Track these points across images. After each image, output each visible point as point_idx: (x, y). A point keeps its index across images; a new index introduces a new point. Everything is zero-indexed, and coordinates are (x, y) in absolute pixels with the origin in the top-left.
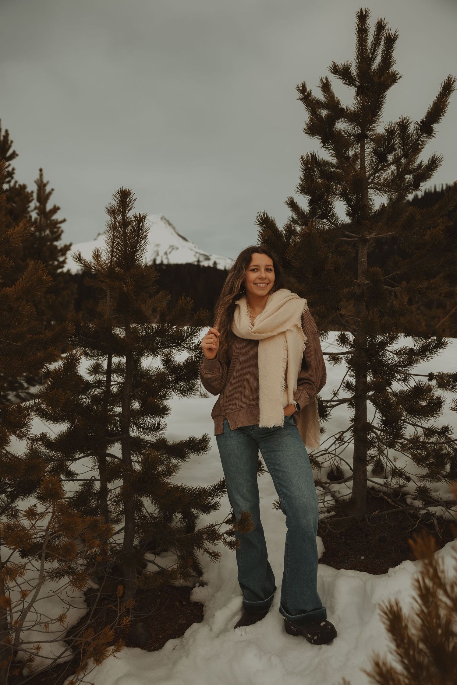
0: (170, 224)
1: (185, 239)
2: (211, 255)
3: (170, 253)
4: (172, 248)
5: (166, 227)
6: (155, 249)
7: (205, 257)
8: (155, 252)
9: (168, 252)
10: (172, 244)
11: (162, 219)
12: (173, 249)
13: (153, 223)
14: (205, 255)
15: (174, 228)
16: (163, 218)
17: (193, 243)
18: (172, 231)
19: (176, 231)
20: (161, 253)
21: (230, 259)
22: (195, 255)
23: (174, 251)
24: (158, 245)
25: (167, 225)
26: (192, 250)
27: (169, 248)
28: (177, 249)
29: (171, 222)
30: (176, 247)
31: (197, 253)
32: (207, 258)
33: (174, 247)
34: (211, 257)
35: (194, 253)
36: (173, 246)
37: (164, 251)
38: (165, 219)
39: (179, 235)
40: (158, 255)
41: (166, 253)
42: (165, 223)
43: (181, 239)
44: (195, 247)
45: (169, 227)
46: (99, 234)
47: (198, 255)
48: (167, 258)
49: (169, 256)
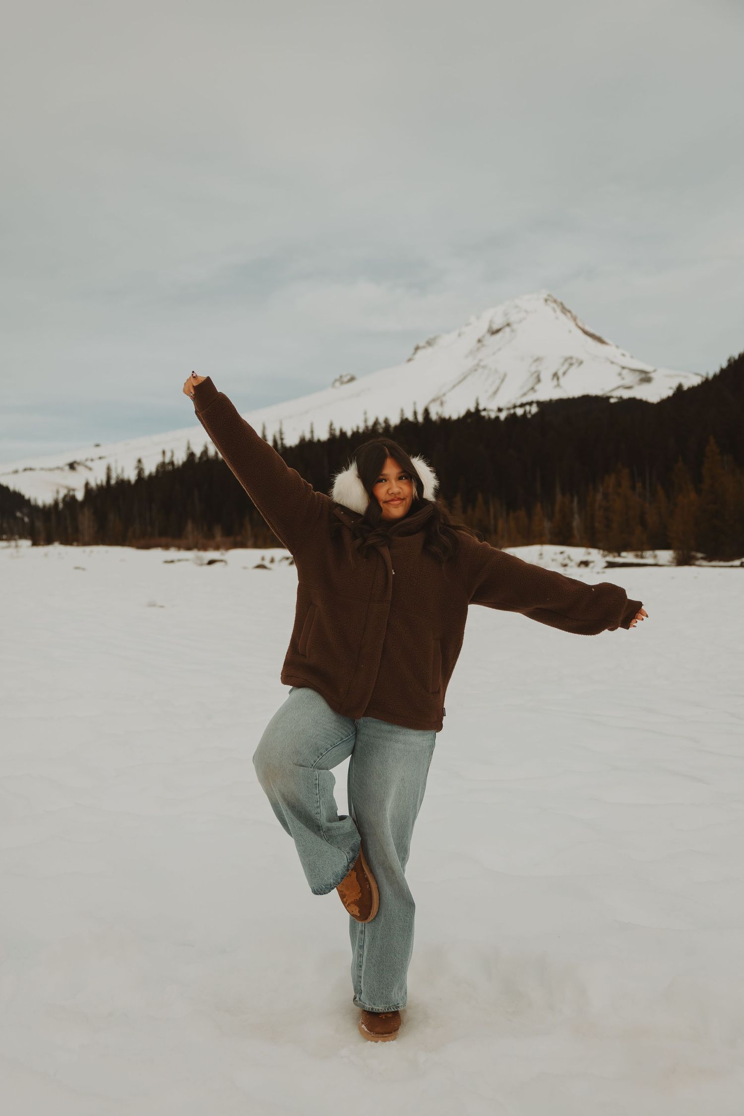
0: (565, 310)
1: (600, 340)
2: (655, 371)
3: (564, 373)
4: (570, 362)
5: (557, 318)
6: (533, 369)
7: (643, 376)
8: (532, 375)
9: (560, 373)
10: (568, 354)
11: (546, 300)
12: (571, 364)
13: (526, 312)
14: (642, 372)
15: (575, 319)
16: (549, 299)
17: (617, 347)
18: (571, 325)
19: (580, 324)
20: (546, 376)
21: (697, 374)
22: (620, 374)
23: (573, 369)
24: (538, 360)
25: (559, 312)
26: (612, 363)
27: (563, 364)
28: (581, 363)
29: (568, 307)
30: (577, 360)
31: (623, 368)
32: (646, 378)
33: (574, 361)
34: (652, 375)
35: (619, 369)
36: (571, 358)
37: (553, 371)
38: (555, 301)
39: (586, 333)
40: (539, 380)
41: (555, 375)
42: (554, 310)
43: (590, 341)
44: (623, 355)
45: (562, 317)
46: (417, 348)
47: (625, 372)
48: (558, 385)
49: (562, 380)
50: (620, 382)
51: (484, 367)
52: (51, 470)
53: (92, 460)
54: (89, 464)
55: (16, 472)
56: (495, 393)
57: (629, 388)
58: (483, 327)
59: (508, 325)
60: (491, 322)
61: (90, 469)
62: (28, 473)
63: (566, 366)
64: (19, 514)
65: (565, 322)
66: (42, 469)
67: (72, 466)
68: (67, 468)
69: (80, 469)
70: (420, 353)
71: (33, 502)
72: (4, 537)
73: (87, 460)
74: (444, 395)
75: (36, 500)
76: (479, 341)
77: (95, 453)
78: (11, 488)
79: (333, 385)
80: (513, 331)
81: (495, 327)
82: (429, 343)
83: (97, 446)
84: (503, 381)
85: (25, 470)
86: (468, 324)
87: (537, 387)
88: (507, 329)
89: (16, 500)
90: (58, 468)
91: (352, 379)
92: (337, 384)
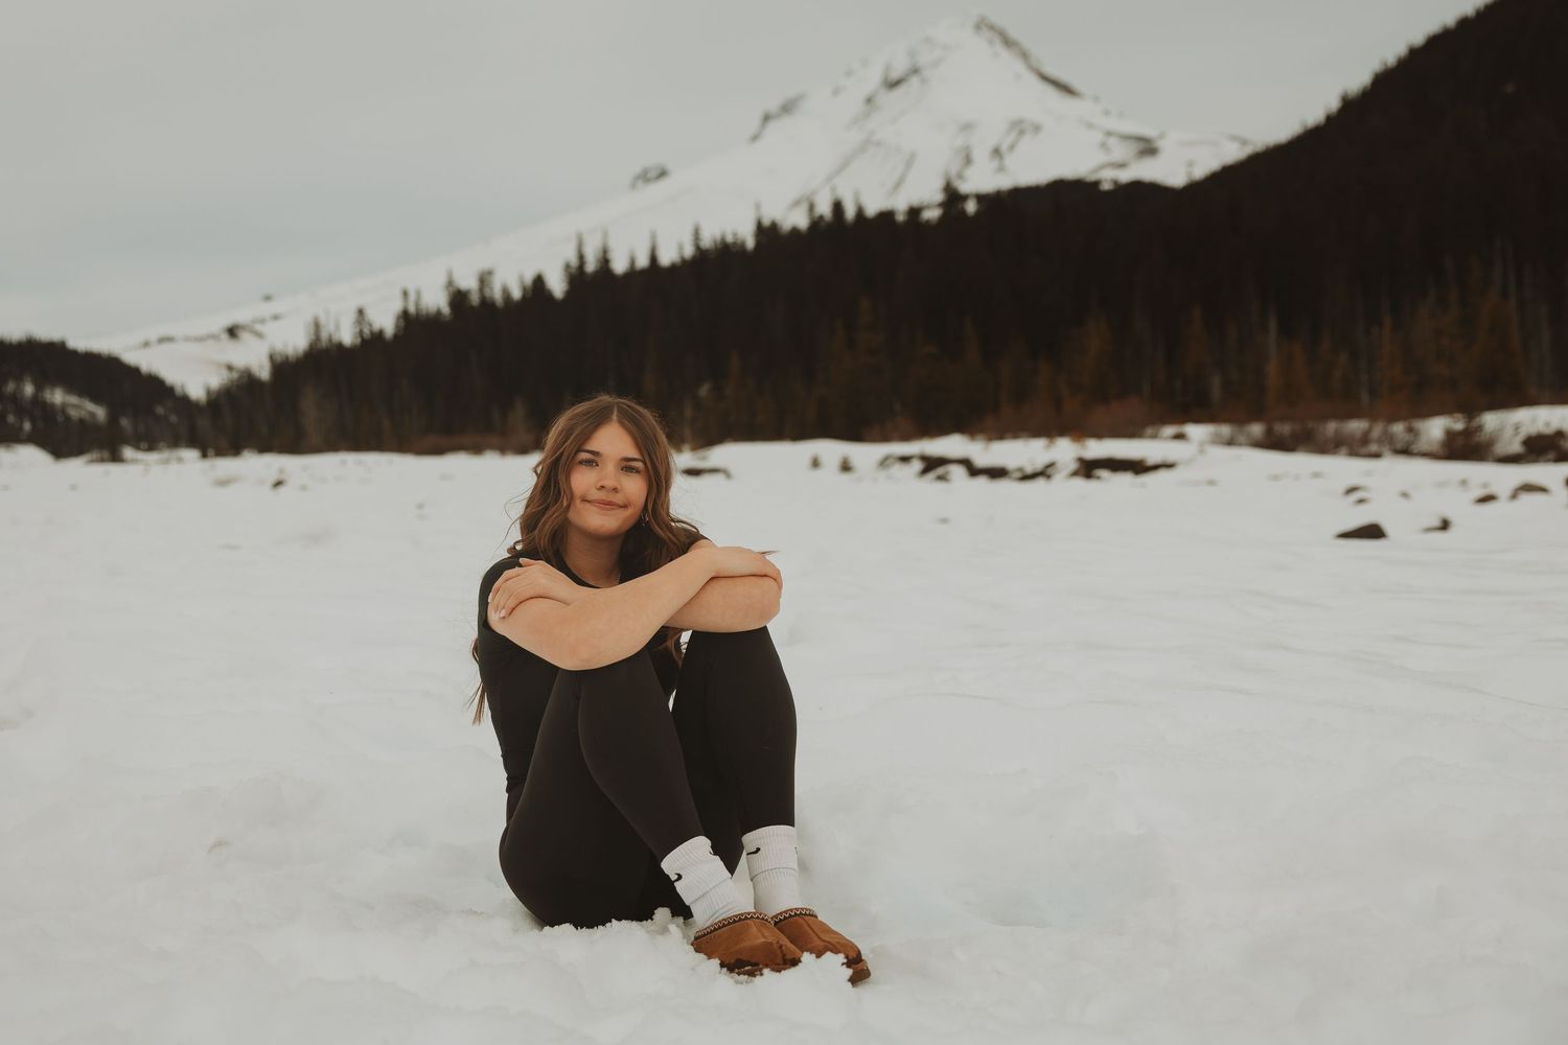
0: (1008, 42)
1: (1066, 90)
2: (1162, 136)
3: (1012, 147)
4: (1019, 128)
5: (997, 55)
6: (958, 143)
7: (1142, 146)
8: (956, 153)
9: (1004, 147)
10: (1018, 115)
11: (977, 27)
12: (1022, 133)
13: (945, 47)
14: (1140, 139)
15: (1024, 56)
16: (982, 25)
17: (1096, 99)
18: (1019, 66)
19: (1034, 65)
20: (981, 155)
21: (1234, 138)
22: (1104, 146)
23: (1026, 143)
24: (967, 127)
25: (999, 47)
26: (1090, 126)
27: (1008, 132)
28: (1037, 129)
29: (1013, 34)
30: (1033, 124)
31: (1109, 134)
32: (1148, 149)
33: (1025, 126)
34: (1160, 144)
35: (1098, 137)
36: (1021, 122)
37: (992, 145)
38: (992, 28)
39: (1045, 79)
40: (968, 161)
41: (997, 152)
42: (991, 42)
43: (1051, 91)
44: (1107, 113)
45: (1007, 56)
46: (767, 118)
47: (1112, 141)
48: (1001, 169)
49: (1009, 161)
50: (1102, 158)
51: (879, 144)
52: (200, 339)
53: (263, 321)
54: (258, 327)
55: (146, 344)
56: (898, 185)
57: (1122, 166)
58: (872, 78)
59: (915, 71)
60: (888, 68)
61: (259, 335)
62: (166, 347)
63: (1013, 135)
64: (160, 410)
65: (1009, 61)
66: (187, 339)
67: (232, 332)
68: (225, 336)
69: (245, 336)
70: (772, 126)
71: (178, 391)
72: (142, 445)
73: (255, 321)
74: (814, 192)
75: (182, 387)
76: (869, 100)
77: (267, 309)
78: (145, 367)
79: (633, 186)
80: (924, 81)
81: (895, 75)
82: (787, 108)
83: (268, 298)
84: (909, 164)
85: (162, 340)
86: (849, 73)
87: (969, 172)
88: (914, 81)
89: (153, 389)
90: (214, 337)
91: (663, 174)
92: (640, 182)
